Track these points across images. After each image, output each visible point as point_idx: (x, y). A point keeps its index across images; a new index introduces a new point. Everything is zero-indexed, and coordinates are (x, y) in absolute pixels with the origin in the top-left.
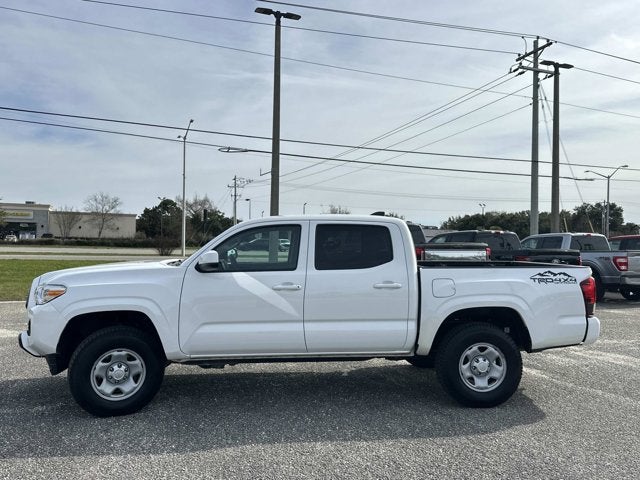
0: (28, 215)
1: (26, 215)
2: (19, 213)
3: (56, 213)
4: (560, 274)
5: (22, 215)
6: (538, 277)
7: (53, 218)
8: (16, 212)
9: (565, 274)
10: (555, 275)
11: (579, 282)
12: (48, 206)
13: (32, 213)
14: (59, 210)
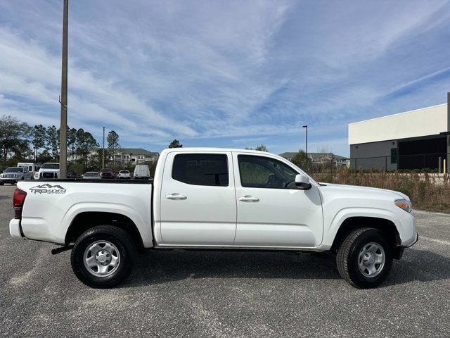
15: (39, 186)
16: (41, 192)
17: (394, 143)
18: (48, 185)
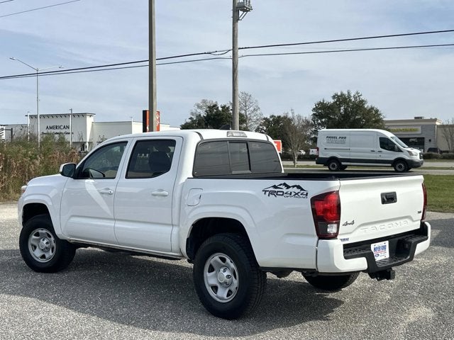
0: (416, 130)
1: (414, 130)
2: (408, 128)
3: (443, 126)
4: (293, 187)
5: (411, 130)
6: (272, 189)
7: (440, 133)
8: (405, 128)
9: (299, 187)
10: (288, 187)
11: (310, 197)
12: (435, 120)
13: (420, 128)
14: (445, 124)
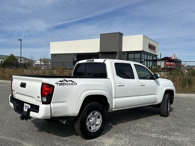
15: (60, 81)
16: (63, 84)
17: (75, 55)
18: (65, 80)
